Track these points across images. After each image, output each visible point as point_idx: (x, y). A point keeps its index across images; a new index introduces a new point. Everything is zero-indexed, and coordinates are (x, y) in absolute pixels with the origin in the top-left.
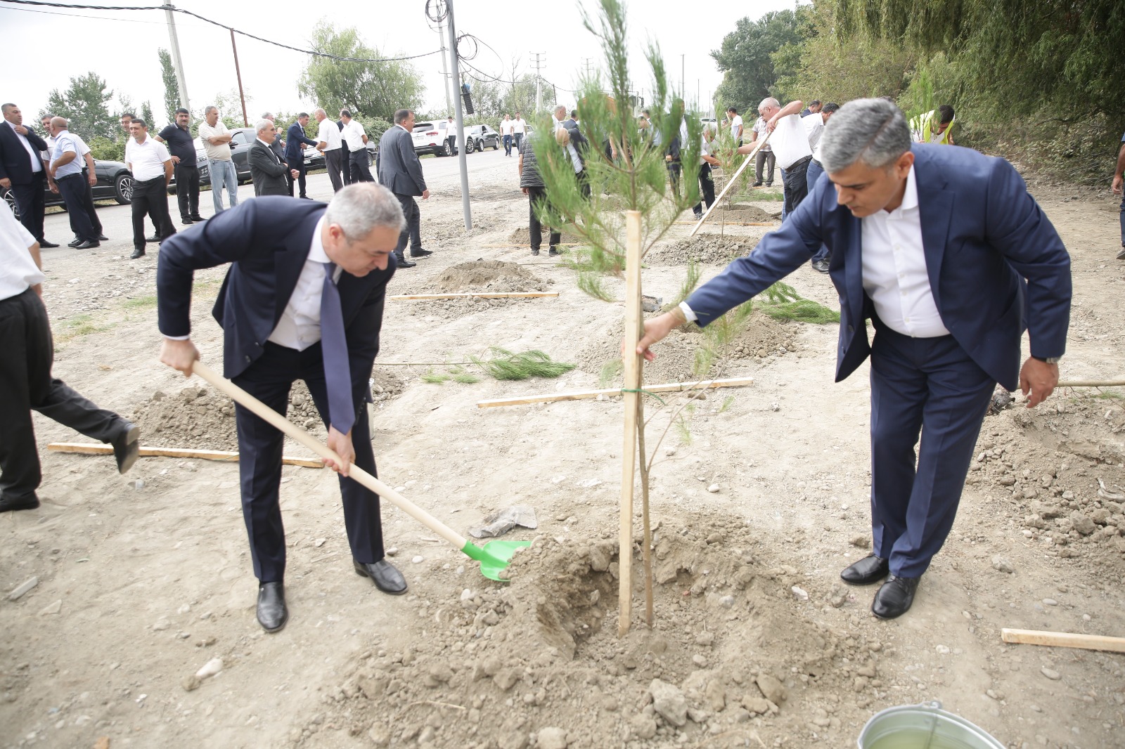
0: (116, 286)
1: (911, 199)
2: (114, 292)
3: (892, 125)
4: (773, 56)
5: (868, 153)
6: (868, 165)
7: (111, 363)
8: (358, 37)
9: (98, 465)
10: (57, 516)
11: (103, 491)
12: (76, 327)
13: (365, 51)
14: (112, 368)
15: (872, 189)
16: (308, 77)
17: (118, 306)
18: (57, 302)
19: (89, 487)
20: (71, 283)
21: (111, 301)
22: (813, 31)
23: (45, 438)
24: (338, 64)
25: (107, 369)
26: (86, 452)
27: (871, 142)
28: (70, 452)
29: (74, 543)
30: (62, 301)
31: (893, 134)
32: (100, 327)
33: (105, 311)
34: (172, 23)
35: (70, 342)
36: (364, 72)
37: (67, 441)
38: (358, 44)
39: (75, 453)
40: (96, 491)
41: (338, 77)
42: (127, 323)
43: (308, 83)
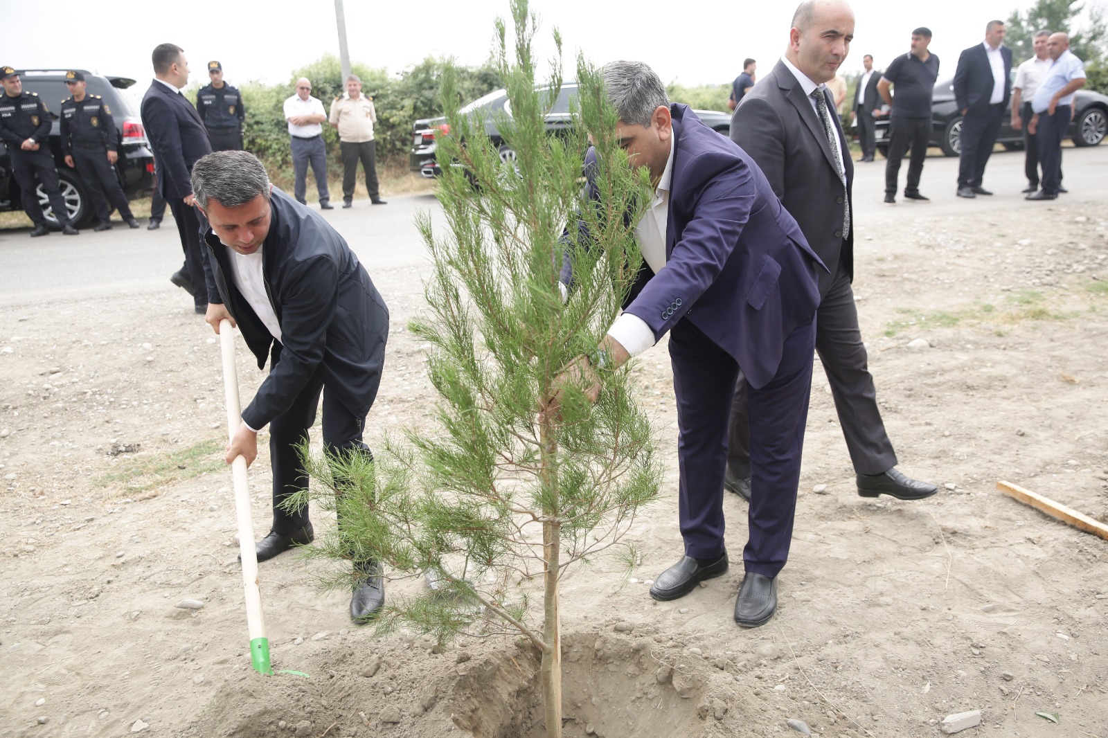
0: (1078, 259)
2: (1075, 266)
7: (1076, 373)
9: (1069, 545)
10: (1010, 610)
11: (1078, 597)
12: (1026, 307)
14: (1077, 380)
17: (1080, 288)
18: (1003, 266)
19: (1054, 578)
20: (1020, 245)
21: (1069, 277)
23: (990, 465)
25: (1071, 382)
26: (1046, 512)
28: (1024, 502)
29: (1034, 675)
30: (1009, 266)
32: (1056, 313)
33: (1061, 291)
35: (1016, 326)
37: (1017, 482)
39: (1032, 508)
40: (1066, 591)
42: (1093, 316)
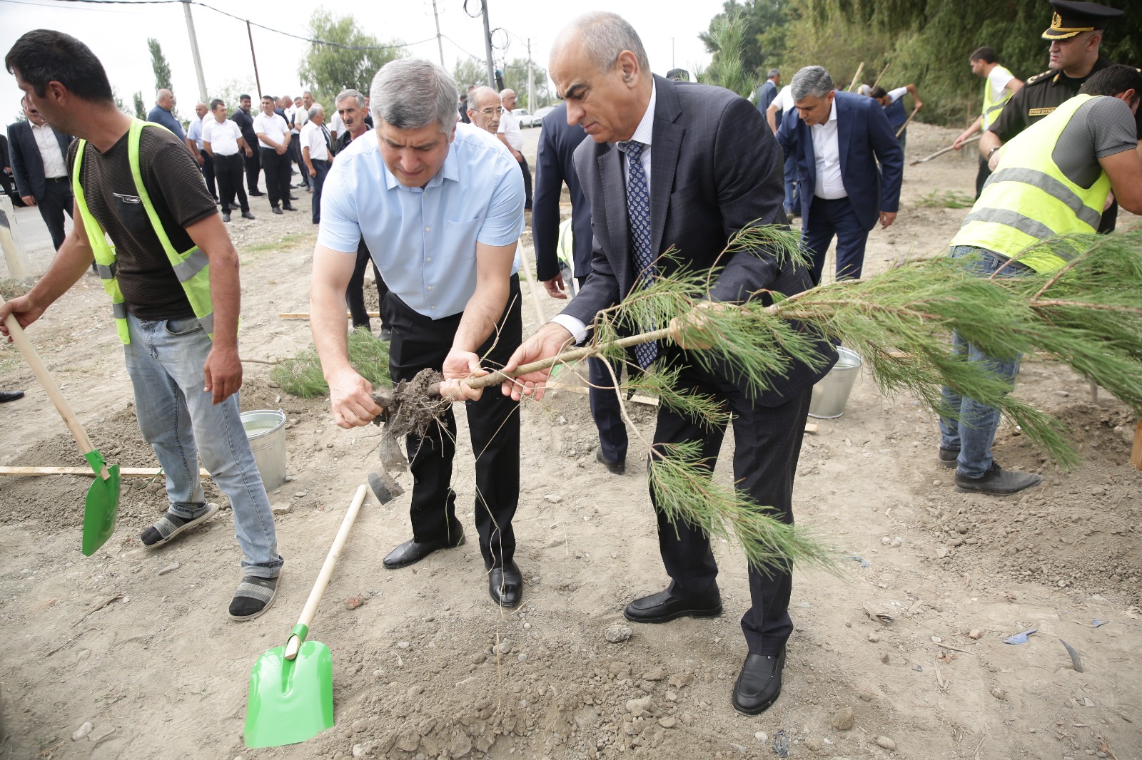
1: (833, 116)
3: (824, 78)
4: (760, 37)
5: (814, 91)
6: (814, 97)
8: (356, 25)
13: (363, 39)
15: (815, 109)
16: (307, 65)
22: (797, 15)
24: (337, 51)
27: (815, 85)
31: (825, 81)
34: (189, 16)
36: (363, 59)
38: (355, 31)
41: (338, 65)
43: (309, 71)
